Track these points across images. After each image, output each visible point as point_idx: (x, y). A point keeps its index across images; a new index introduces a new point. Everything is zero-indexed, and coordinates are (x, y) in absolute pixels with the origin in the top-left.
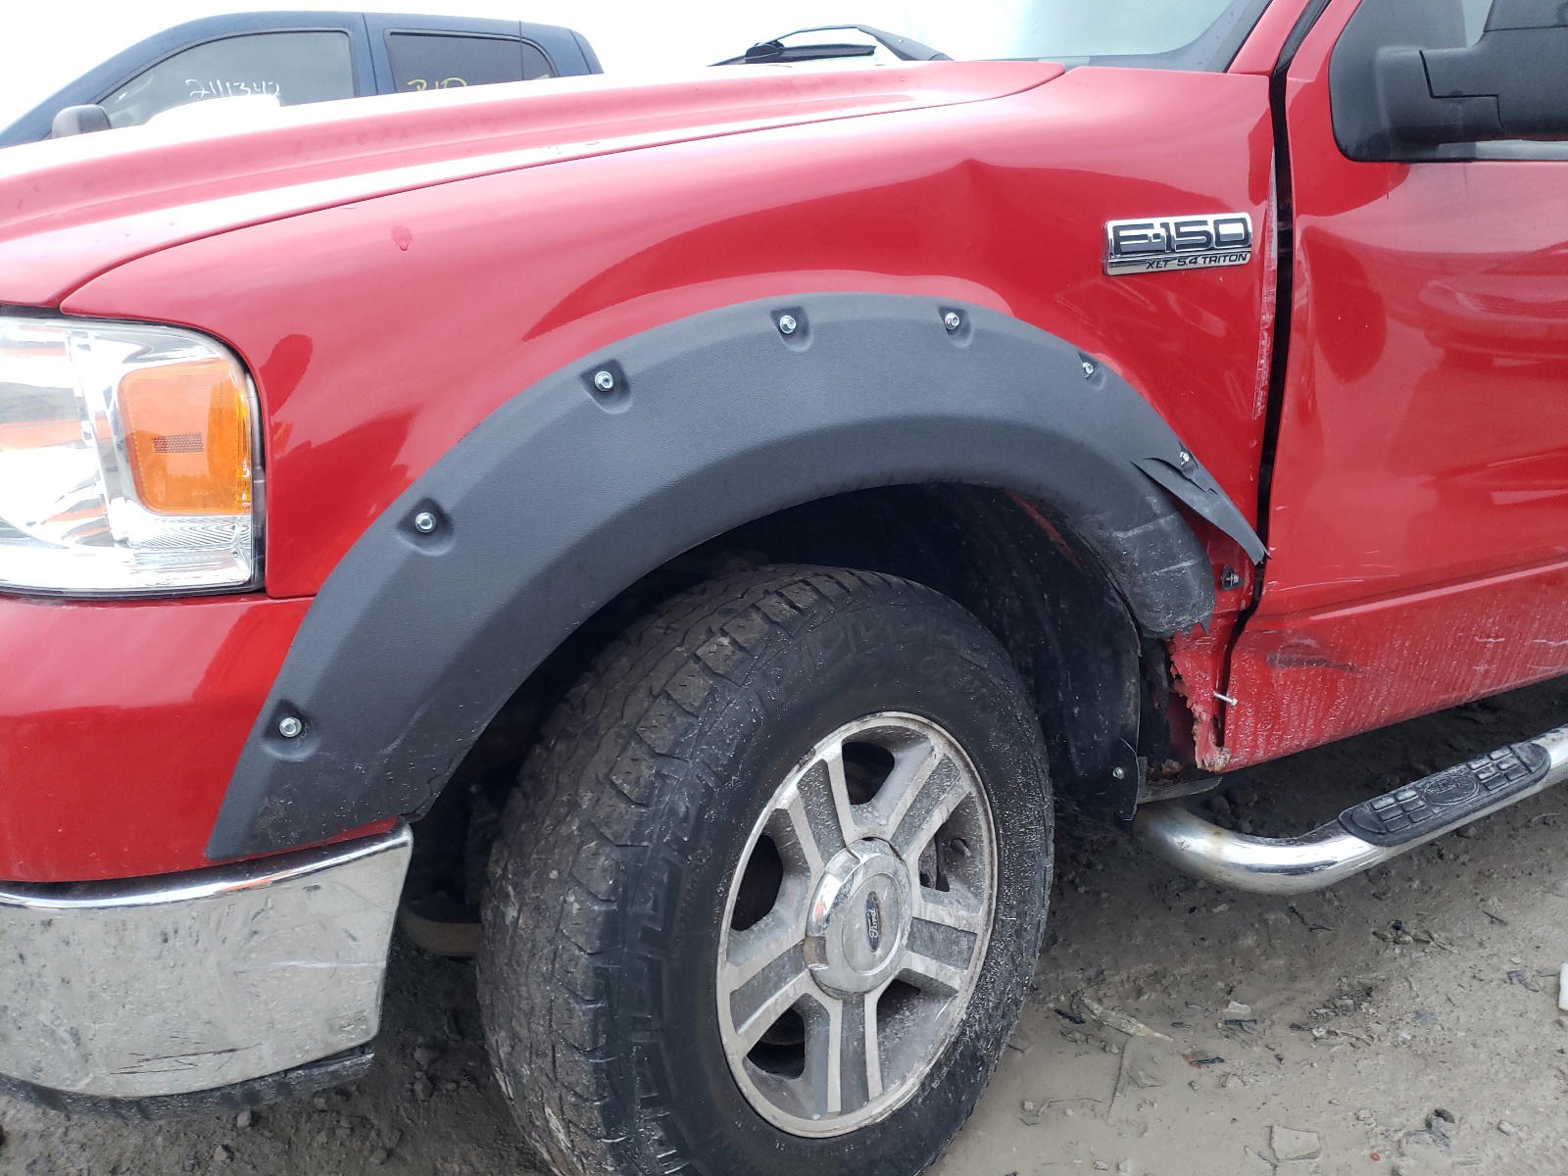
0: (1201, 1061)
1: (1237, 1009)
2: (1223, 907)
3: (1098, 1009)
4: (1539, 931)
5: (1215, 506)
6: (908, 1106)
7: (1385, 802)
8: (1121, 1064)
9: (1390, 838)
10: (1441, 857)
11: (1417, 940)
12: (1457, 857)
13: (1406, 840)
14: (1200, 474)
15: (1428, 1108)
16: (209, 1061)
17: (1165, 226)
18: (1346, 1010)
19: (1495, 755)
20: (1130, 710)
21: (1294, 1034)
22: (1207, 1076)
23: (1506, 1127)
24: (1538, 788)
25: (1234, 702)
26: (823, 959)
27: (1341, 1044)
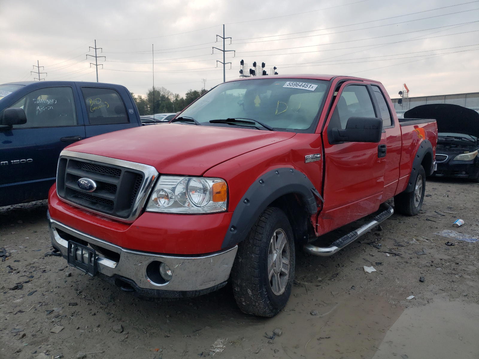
0: (318, 286)
1: (320, 279)
2: (311, 265)
3: (299, 282)
4: (359, 263)
5: (318, 195)
6: (284, 292)
7: (338, 241)
8: (306, 288)
9: (340, 246)
10: (341, 254)
11: (342, 266)
12: (343, 254)
13: (342, 247)
14: (316, 190)
15: (351, 286)
16: (212, 282)
17: (311, 156)
18: (335, 277)
19: (350, 233)
20: (306, 227)
21: (329, 281)
22: (319, 288)
23: (362, 287)
24: (357, 238)
25: (319, 225)
26: (275, 267)
27: (336, 281)
